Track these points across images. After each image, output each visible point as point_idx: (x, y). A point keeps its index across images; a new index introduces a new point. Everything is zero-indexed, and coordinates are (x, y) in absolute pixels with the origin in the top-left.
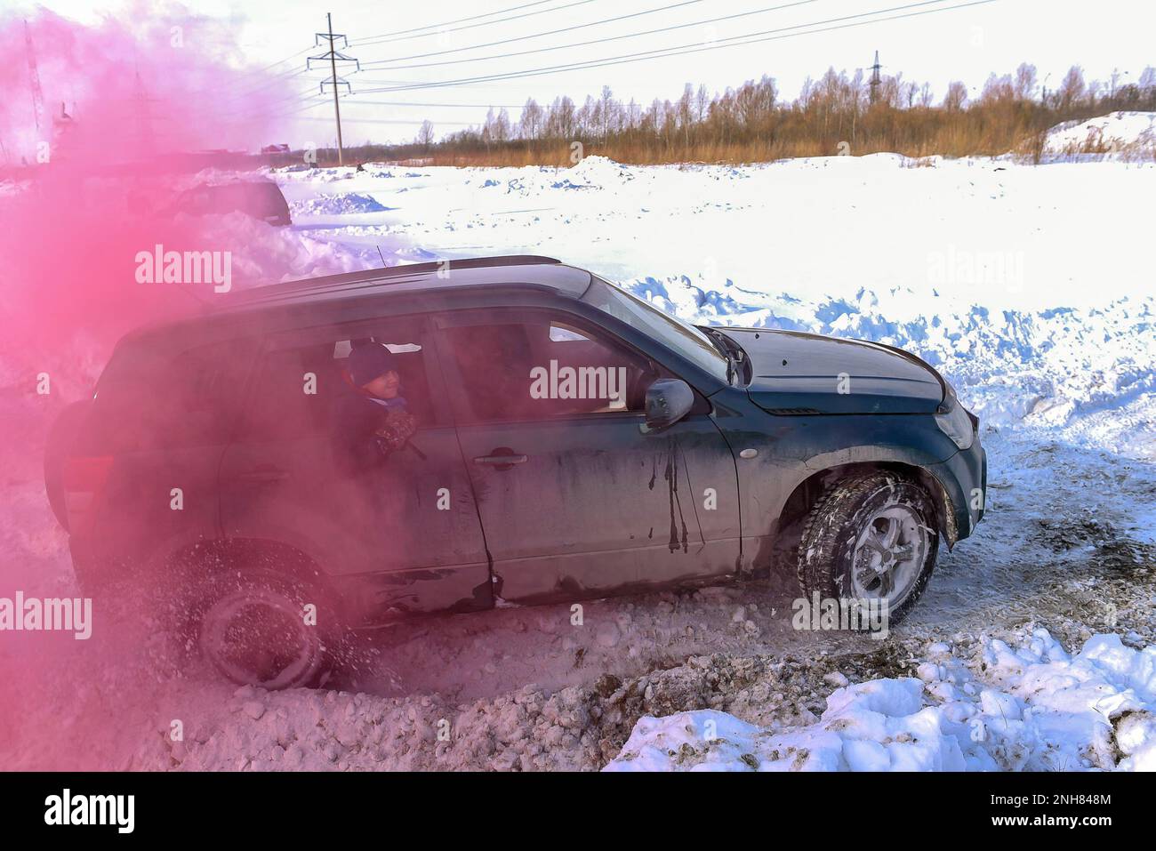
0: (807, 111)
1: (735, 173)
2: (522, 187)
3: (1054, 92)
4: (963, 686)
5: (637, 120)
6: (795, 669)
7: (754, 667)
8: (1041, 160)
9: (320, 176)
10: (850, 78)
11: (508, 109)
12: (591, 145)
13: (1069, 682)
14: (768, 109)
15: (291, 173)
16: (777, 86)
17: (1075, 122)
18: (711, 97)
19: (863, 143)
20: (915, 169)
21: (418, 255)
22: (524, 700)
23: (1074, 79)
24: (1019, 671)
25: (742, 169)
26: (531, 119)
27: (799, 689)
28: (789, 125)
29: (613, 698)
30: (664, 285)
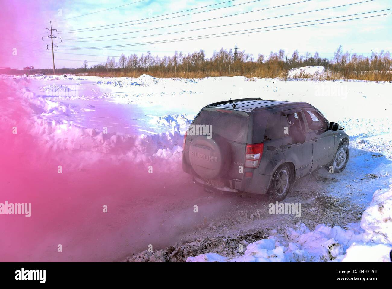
0: (215, 62)
1: (192, 81)
2: (120, 84)
3: (290, 59)
4: (282, 242)
5: (159, 63)
6: (231, 240)
7: (218, 240)
8: (287, 80)
9: (47, 78)
10: (228, 51)
11: (115, 58)
12: (143, 71)
13: (314, 238)
14: (202, 61)
15: (36, 77)
16: (205, 53)
17: (296, 68)
18: (184, 56)
19: (233, 73)
20: (249, 82)
21: (89, 107)
22: (143, 256)
23: (295, 55)
24: (298, 237)
25: (194, 80)
26: (123, 61)
27: (233, 246)
28: (209, 66)
29: (173, 253)
30: (174, 118)
